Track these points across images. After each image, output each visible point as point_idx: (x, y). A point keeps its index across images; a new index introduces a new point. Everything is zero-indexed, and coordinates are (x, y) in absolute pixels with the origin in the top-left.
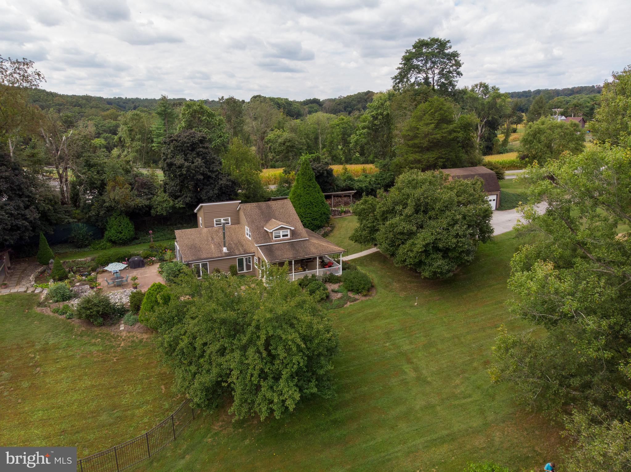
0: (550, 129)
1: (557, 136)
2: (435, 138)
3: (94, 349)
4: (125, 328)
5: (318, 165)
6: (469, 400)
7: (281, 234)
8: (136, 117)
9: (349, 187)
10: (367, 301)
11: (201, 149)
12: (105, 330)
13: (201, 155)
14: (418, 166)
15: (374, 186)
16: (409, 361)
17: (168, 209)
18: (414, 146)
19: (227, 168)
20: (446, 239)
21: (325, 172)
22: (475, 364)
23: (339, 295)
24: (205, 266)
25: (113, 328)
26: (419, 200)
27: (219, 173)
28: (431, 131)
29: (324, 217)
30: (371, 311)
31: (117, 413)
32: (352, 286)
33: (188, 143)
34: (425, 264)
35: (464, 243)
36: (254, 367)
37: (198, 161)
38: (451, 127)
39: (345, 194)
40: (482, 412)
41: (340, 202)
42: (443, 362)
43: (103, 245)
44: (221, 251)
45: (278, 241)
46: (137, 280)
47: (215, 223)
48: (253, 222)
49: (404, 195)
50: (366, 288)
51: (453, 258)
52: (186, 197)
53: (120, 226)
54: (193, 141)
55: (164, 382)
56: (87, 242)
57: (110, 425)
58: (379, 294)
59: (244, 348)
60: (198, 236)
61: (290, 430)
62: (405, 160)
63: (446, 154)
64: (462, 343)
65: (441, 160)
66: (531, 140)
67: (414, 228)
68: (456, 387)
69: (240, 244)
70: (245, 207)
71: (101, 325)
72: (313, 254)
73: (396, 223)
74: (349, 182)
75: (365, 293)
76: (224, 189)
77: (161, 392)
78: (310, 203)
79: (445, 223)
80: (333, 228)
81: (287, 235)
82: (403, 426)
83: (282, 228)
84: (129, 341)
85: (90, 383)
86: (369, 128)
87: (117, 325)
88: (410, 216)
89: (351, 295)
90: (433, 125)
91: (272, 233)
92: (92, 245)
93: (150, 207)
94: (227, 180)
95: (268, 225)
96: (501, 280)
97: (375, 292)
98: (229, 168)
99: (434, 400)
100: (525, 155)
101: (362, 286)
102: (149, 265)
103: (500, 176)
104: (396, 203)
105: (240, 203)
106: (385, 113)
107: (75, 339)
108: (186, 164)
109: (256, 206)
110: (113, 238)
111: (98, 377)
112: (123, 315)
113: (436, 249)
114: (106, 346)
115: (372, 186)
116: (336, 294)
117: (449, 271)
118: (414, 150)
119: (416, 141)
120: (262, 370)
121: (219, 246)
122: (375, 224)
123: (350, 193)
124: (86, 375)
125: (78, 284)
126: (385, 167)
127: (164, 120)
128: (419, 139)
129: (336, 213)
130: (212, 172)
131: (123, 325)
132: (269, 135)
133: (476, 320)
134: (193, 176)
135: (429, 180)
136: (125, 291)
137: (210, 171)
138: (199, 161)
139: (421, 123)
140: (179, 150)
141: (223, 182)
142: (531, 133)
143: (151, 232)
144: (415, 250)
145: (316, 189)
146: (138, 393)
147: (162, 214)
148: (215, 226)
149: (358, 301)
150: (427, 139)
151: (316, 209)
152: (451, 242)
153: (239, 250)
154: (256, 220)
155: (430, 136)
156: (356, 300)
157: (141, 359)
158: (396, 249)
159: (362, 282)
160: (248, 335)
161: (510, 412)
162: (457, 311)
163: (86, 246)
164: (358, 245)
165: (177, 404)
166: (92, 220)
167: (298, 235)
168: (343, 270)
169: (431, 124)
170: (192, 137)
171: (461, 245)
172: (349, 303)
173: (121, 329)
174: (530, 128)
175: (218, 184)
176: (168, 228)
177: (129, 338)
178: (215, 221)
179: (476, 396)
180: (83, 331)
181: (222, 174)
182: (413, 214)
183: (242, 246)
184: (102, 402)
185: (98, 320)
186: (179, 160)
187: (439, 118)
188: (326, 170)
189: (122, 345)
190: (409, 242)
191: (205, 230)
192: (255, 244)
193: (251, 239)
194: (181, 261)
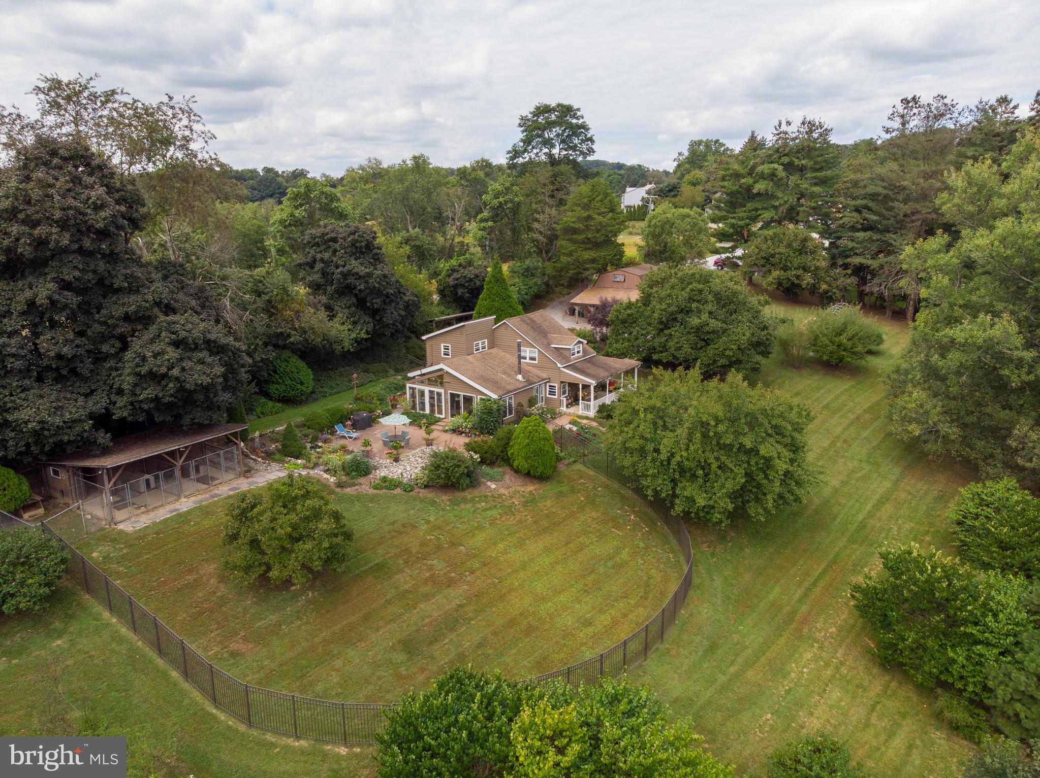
3: (492, 514)
4: (496, 486)
7: (576, 351)
12: (476, 492)
17: (353, 342)
24: (510, 401)
25: (483, 488)
43: (273, 407)
44: (518, 380)
45: (576, 359)
46: (431, 434)
47: (475, 348)
60: (472, 365)
69: (524, 370)
70: (512, 323)
81: (579, 352)
83: (578, 342)
87: (483, 485)
91: (570, 349)
95: (554, 341)
105: (497, 320)
107: (454, 509)
109: (520, 321)
110: (288, 394)
111: (538, 538)
114: (501, 507)
121: (509, 375)
124: (524, 540)
131: (489, 483)
146: (598, 542)
148: (475, 352)
153: (532, 377)
154: (535, 336)
173: (493, 487)
177: (514, 494)
178: (475, 345)
180: (448, 499)
181: (403, 286)
183: (530, 372)
185: (466, 480)
189: (517, 503)
191: (470, 358)
192: (559, 365)
193: (536, 362)
194: (494, 396)
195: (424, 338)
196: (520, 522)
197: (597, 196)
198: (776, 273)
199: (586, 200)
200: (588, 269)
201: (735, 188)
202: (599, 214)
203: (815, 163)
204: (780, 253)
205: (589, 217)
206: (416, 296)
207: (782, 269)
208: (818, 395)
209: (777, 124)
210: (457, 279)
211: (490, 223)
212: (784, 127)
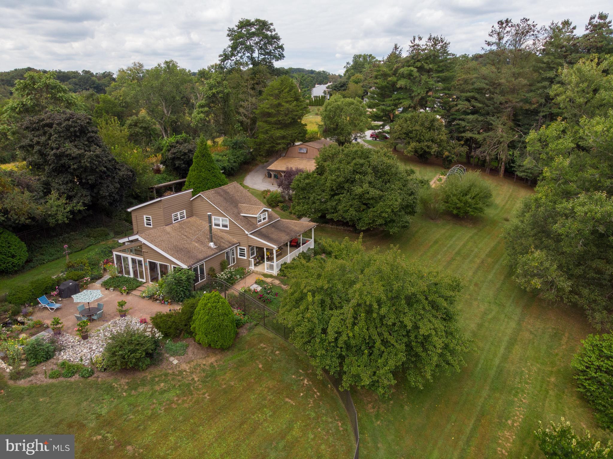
4: (178, 361)
7: (262, 218)
12: (156, 371)
17: (68, 214)
18: (277, 123)
24: (201, 267)
25: (164, 365)
27: (116, 162)
31: (280, 444)
33: (76, 127)
44: (210, 247)
45: (262, 225)
46: (125, 305)
47: (173, 218)
54: (79, 124)
70: (207, 195)
71: (149, 366)
81: (266, 218)
83: (263, 211)
84: (199, 372)
86: (208, 107)
87: (165, 361)
91: (256, 218)
95: (243, 210)
100: (327, 128)
105: (194, 192)
106: (226, 91)
118: (276, 126)
119: (279, 118)
121: (203, 243)
128: (281, 116)
131: (172, 358)
134: (96, 169)
147: (64, 222)
148: (174, 222)
153: (224, 243)
154: (227, 208)
173: (175, 363)
175: (117, 175)
177: (195, 368)
180: (127, 383)
181: (119, 163)
183: (222, 238)
185: (145, 361)
191: (168, 228)
192: (247, 232)
193: (228, 229)
194: (185, 266)
195: (129, 210)
196: (197, 402)
197: (285, 88)
198: (413, 144)
199: (277, 92)
200: (279, 144)
201: (384, 84)
202: (287, 102)
203: (439, 67)
204: (416, 130)
205: (280, 105)
206: (131, 171)
207: (417, 141)
208: (451, 242)
209: (412, 39)
210: (174, 153)
211: (206, 109)
212: (417, 42)
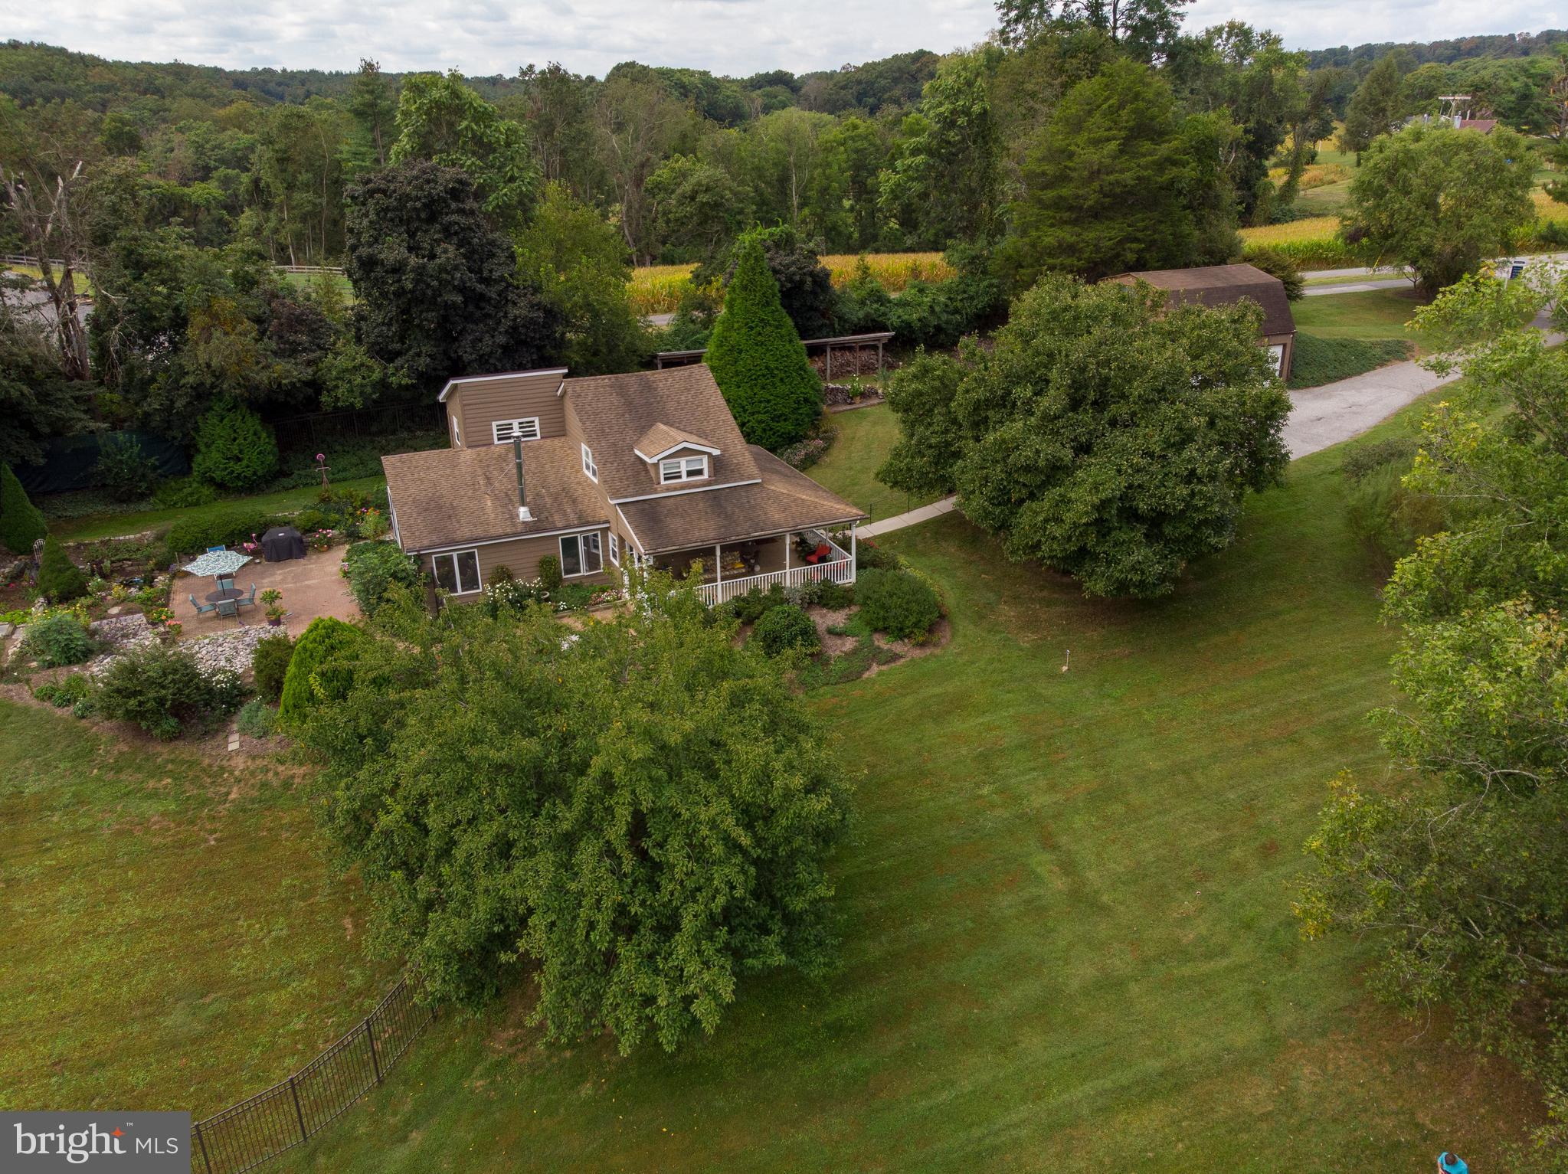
0: (1437, 152)
1: (1458, 174)
2: (1118, 182)
3: (152, 809)
4: (241, 746)
5: (788, 260)
6: (1225, 962)
7: (684, 469)
8: (295, 122)
9: (873, 320)
10: (926, 659)
11: (455, 217)
12: (185, 750)
13: (456, 233)
14: (1068, 261)
15: (944, 317)
16: (1048, 843)
17: (369, 390)
18: (1058, 204)
19: (531, 272)
20: (1157, 487)
21: (809, 279)
22: (1237, 853)
23: (849, 644)
24: (467, 561)
25: (209, 745)
26: (1083, 369)
27: (509, 285)
28: (1108, 161)
29: (805, 409)
30: (938, 690)
31: (216, 1003)
32: (885, 619)
33: (418, 199)
34: (1095, 557)
35: (1211, 499)
36: (599, 901)
37: (445, 251)
38: (1164, 149)
39: (863, 340)
40: (1260, 1002)
41: (848, 364)
42: (1146, 845)
43: (191, 494)
45: (675, 489)
46: (277, 602)
47: (495, 433)
48: (603, 431)
49: (1038, 353)
50: (926, 624)
51: (1176, 541)
52: (419, 355)
53: (235, 439)
54: (430, 194)
55: (352, 908)
56: (144, 485)
57: (193, 1042)
58: (959, 640)
59: (568, 842)
60: (448, 472)
61: (711, 1056)
62: (1033, 246)
63: (1145, 228)
64: (1198, 788)
65: (1134, 246)
66: (1381, 187)
67: (1068, 454)
68: (1184, 921)
69: (566, 495)
70: (578, 389)
71: (173, 737)
72: (775, 526)
73: (1014, 439)
74: (875, 306)
75: (921, 639)
76: (522, 330)
77: (342, 938)
78: (765, 372)
79: (1157, 438)
80: (830, 440)
81: (700, 472)
82: (1034, 1043)
83: (685, 452)
84: (253, 785)
85: (138, 912)
86: (930, 152)
87: (222, 735)
88: (1056, 417)
89: (882, 642)
90: (1113, 145)
91: (656, 465)
92: (159, 493)
93: (316, 386)
94: (532, 306)
95: (645, 442)
96: (1302, 596)
97: (948, 635)
98: (537, 271)
99: (1121, 963)
100: (1361, 229)
101: (913, 619)
102: (319, 551)
103: (1292, 289)
104: (1014, 379)
105: (566, 376)
106: (976, 108)
107: (99, 779)
108: (413, 260)
109: (611, 386)
110: (218, 475)
111: (163, 893)
112: (238, 705)
113: (1130, 515)
114: (188, 798)
115: (939, 318)
116: (839, 642)
117: (1163, 578)
118: (1058, 216)
119: (1065, 192)
120: (621, 909)
121: (507, 504)
122: (950, 436)
123: (879, 339)
124: (128, 889)
125: (115, 610)
126: (975, 265)
127: (372, 129)
128: (1071, 185)
129: (839, 397)
130: (487, 281)
131: (235, 737)
132: (657, 172)
133: (1237, 717)
134: (434, 297)
135: (1111, 309)
136: (246, 633)
137: (482, 280)
138: (448, 253)
139: (1082, 138)
140: (392, 220)
141: (520, 310)
142: (1384, 166)
143: (320, 456)
144: (1069, 517)
145: (784, 331)
146: (277, 941)
147: (352, 405)
148: (496, 442)
149: (902, 661)
150: (1096, 185)
151: (782, 389)
152: (1173, 494)
153: (565, 514)
154: (610, 428)
155: (1105, 177)
156: (895, 657)
157: (287, 839)
158: (1012, 513)
159: (914, 607)
160: (579, 804)
161: (1342, 1004)
162: (1182, 690)
163: (142, 497)
164: (899, 495)
165: (389, 973)
166: (153, 424)
167: (732, 471)
168: (858, 568)
169: (1108, 140)
170: (428, 182)
171: (1201, 504)
172: (875, 668)
173: (233, 746)
174: (1381, 151)
175: (505, 316)
176: (372, 441)
177: (253, 774)
178: (495, 428)
179: (1243, 951)
180: (121, 753)
181: (518, 288)
182: (1065, 411)
183: (574, 502)
184: (172, 970)
185: (163, 722)
186: (393, 250)
187: (1131, 124)
188: (812, 274)
189: (232, 796)
190: (1053, 493)
191: (468, 454)
192: (608, 498)
193: (596, 481)
195: (441, 398)
196: (182, 843)
